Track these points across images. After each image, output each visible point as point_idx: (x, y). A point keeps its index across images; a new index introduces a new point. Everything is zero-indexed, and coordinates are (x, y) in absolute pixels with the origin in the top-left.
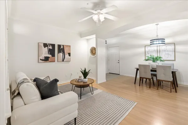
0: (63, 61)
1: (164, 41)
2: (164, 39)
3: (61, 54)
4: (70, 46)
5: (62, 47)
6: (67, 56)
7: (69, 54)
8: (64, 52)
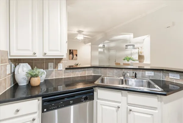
0: (72, 59)
1: (134, 47)
2: (134, 45)
3: (71, 55)
4: (77, 50)
5: (72, 51)
6: (75, 56)
7: (76, 55)
8: (73, 54)
